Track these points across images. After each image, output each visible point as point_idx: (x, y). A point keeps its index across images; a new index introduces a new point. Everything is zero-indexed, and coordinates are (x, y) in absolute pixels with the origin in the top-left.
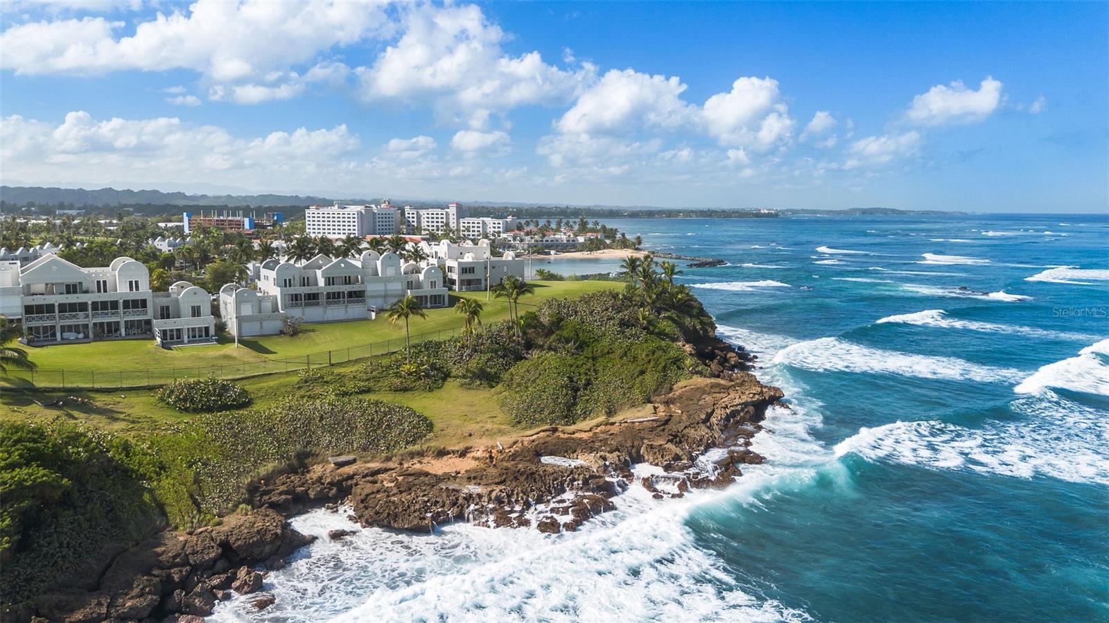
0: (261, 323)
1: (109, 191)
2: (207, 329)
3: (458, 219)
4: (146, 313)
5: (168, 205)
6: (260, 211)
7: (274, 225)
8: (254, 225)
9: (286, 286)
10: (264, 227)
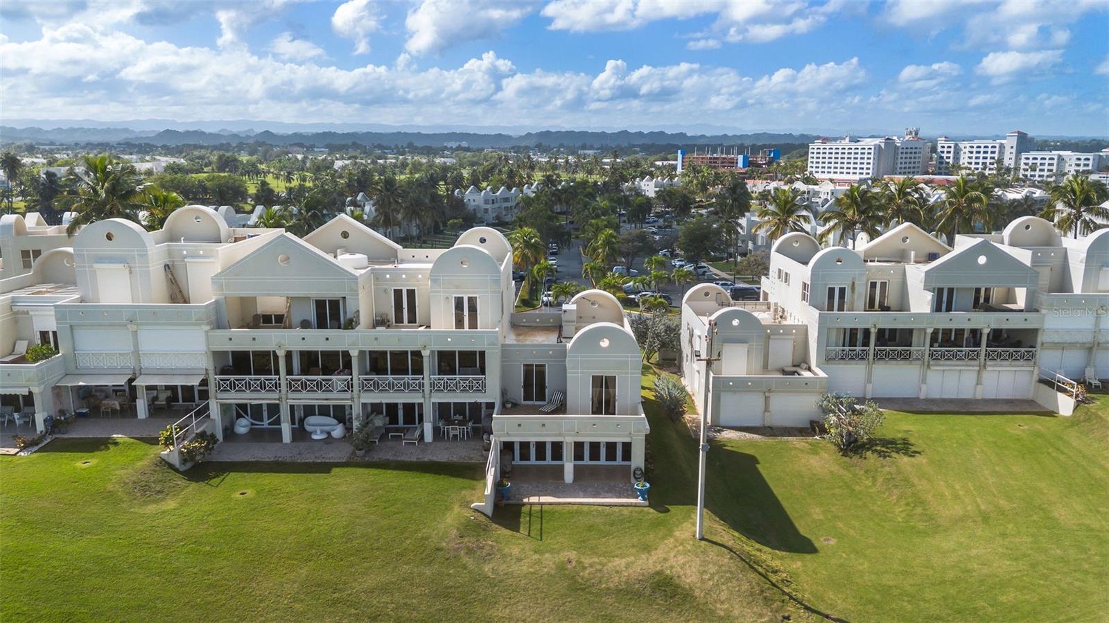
0: (767, 399)
1: (625, 133)
2: (627, 447)
3: (1019, 152)
4: (481, 388)
5: (668, 144)
6: (755, 149)
7: (770, 163)
8: (747, 163)
9: (831, 308)
10: (760, 166)
